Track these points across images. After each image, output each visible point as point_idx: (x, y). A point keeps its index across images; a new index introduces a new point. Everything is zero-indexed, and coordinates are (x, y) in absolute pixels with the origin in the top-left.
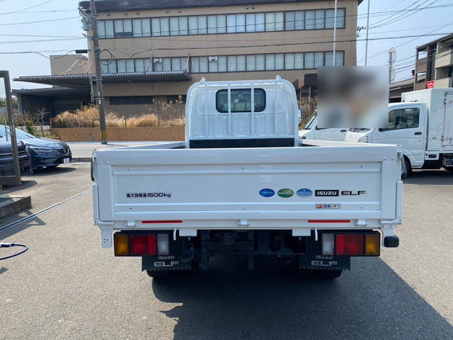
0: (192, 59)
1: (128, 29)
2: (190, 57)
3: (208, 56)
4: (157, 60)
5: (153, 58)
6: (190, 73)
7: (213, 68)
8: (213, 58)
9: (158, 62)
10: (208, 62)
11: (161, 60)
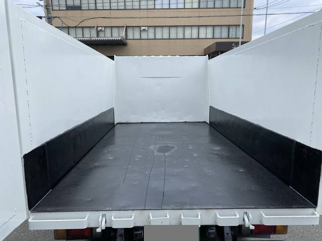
0: (128, 29)
1: (77, 3)
2: (126, 27)
4: (100, 28)
5: (97, 27)
6: (126, 39)
7: (144, 36)
8: (144, 28)
10: (141, 31)
11: (103, 28)
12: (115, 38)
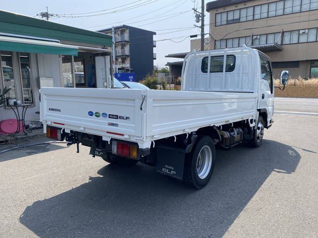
0: (285, 34)
1: (237, 17)
2: (283, 32)
3: (299, 30)
4: (256, 37)
5: (253, 36)
6: (282, 44)
7: (303, 39)
8: (304, 31)
9: (256, 38)
10: (299, 34)
11: (259, 36)
12: (270, 45)
